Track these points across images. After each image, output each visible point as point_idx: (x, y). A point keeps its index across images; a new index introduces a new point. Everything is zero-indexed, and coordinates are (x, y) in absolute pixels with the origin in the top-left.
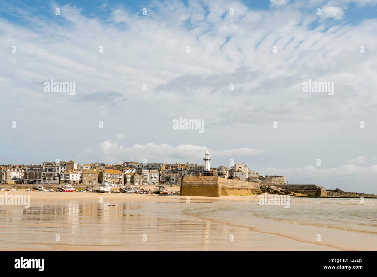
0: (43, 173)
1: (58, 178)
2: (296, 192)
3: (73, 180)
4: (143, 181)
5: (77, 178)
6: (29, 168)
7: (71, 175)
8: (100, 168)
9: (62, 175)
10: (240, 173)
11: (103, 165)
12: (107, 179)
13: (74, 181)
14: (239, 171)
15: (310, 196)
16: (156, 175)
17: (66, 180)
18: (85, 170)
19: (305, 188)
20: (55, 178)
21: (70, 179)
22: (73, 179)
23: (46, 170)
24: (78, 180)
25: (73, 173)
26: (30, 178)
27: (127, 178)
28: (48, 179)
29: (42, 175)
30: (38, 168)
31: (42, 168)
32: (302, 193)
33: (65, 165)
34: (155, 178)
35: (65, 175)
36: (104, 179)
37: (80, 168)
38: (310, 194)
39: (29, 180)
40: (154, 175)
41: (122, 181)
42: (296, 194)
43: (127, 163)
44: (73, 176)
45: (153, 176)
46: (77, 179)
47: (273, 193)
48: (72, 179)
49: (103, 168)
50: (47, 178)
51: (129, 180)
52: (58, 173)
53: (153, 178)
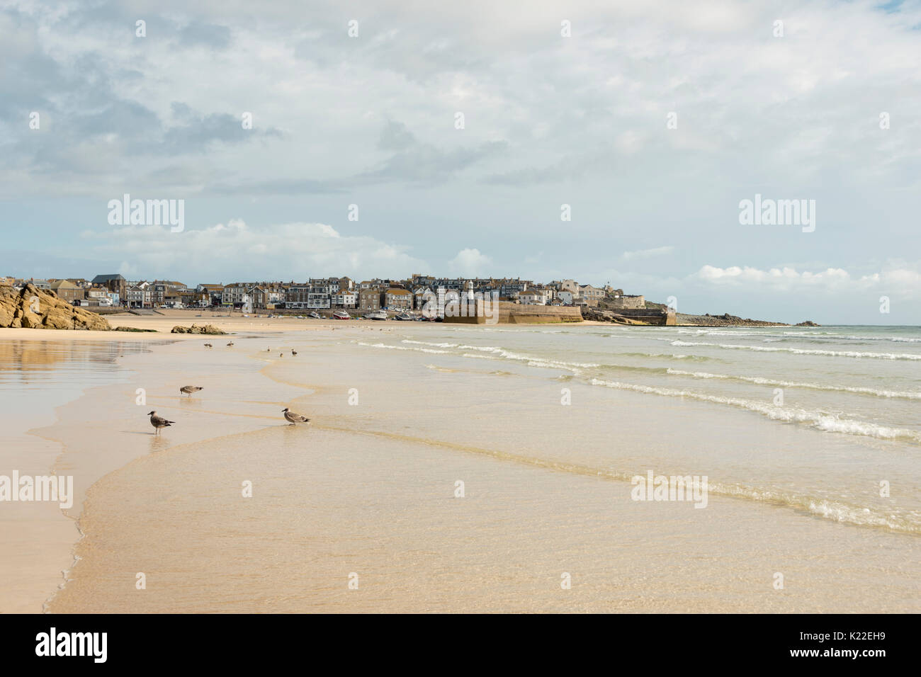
0: (309, 294)
1: (328, 301)
2: (636, 319)
3: (347, 303)
6: (292, 288)
7: (345, 296)
8: (382, 286)
9: (333, 297)
10: (566, 293)
11: (387, 281)
12: (391, 301)
13: (349, 305)
14: (564, 290)
15: (653, 324)
17: (339, 303)
18: (363, 290)
19: (650, 313)
20: (325, 301)
21: (343, 303)
22: (347, 301)
23: (314, 290)
24: (354, 303)
25: (347, 294)
26: (293, 301)
27: (417, 299)
28: (316, 303)
29: (309, 297)
30: (303, 288)
31: (308, 288)
32: (643, 320)
33: (337, 283)
35: (337, 297)
36: (386, 303)
37: (357, 287)
38: (654, 321)
39: (293, 304)
41: (411, 304)
42: (633, 322)
43: (420, 278)
44: (347, 298)
46: (352, 302)
47: (602, 321)
49: (386, 285)
50: (315, 301)
51: (419, 303)
52: (329, 295)
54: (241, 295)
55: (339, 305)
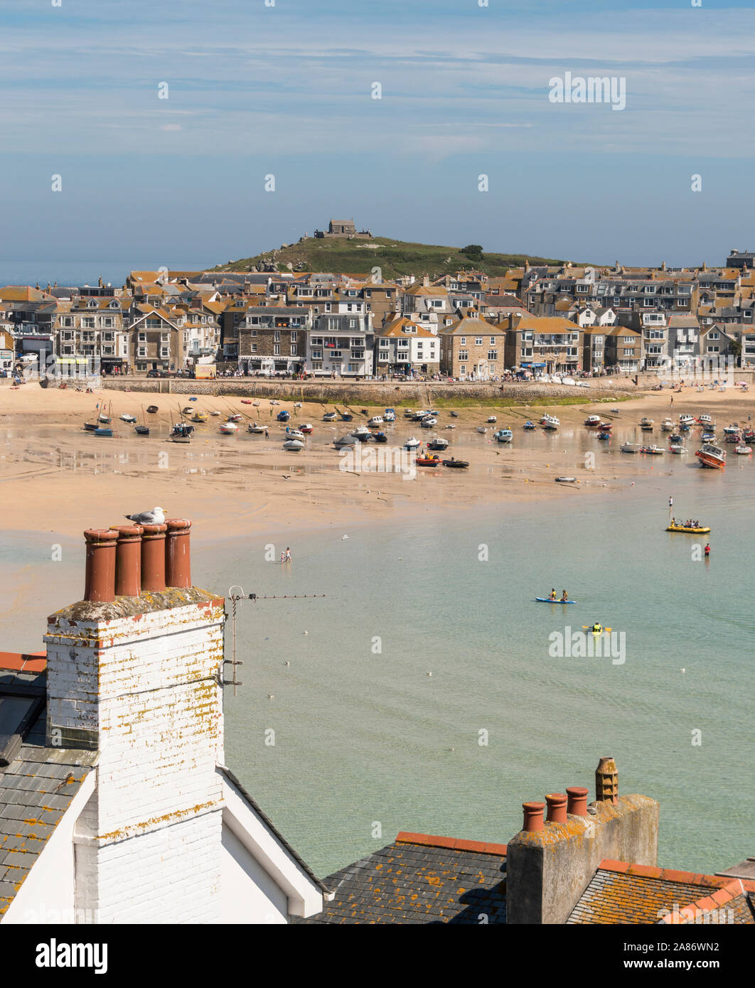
0: (309, 334)
1: (368, 355)
3: (420, 360)
4: (647, 355)
5: (433, 353)
6: (259, 316)
7: (415, 342)
9: (383, 344)
12: (529, 352)
13: (424, 368)
16: (691, 332)
17: (399, 361)
20: (358, 353)
21: (410, 360)
22: (420, 355)
23: (321, 324)
24: (437, 359)
25: (419, 336)
26: (264, 353)
27: (594, 345)
28: (331, 360)
29: (309, 342)
30: (291, 316)
31: (307, 316)
33: (362, 296)
34: (688, 343)
35: (394, 341)
39: (260, 361)
40: (686, 331)
41: (578, 358)
44: (420, 345)
45: (681, 337)
46: (432, 357)
48: (419, 358)
49: (477, 299)
50: (327, 352)
51: (599, 355)
52: (369, 338)
53: (681, 344)
54: (109, 337)
55: (400, 365)
